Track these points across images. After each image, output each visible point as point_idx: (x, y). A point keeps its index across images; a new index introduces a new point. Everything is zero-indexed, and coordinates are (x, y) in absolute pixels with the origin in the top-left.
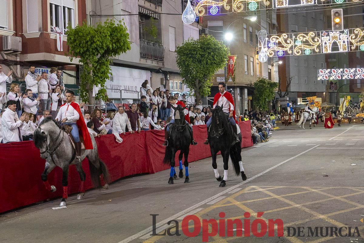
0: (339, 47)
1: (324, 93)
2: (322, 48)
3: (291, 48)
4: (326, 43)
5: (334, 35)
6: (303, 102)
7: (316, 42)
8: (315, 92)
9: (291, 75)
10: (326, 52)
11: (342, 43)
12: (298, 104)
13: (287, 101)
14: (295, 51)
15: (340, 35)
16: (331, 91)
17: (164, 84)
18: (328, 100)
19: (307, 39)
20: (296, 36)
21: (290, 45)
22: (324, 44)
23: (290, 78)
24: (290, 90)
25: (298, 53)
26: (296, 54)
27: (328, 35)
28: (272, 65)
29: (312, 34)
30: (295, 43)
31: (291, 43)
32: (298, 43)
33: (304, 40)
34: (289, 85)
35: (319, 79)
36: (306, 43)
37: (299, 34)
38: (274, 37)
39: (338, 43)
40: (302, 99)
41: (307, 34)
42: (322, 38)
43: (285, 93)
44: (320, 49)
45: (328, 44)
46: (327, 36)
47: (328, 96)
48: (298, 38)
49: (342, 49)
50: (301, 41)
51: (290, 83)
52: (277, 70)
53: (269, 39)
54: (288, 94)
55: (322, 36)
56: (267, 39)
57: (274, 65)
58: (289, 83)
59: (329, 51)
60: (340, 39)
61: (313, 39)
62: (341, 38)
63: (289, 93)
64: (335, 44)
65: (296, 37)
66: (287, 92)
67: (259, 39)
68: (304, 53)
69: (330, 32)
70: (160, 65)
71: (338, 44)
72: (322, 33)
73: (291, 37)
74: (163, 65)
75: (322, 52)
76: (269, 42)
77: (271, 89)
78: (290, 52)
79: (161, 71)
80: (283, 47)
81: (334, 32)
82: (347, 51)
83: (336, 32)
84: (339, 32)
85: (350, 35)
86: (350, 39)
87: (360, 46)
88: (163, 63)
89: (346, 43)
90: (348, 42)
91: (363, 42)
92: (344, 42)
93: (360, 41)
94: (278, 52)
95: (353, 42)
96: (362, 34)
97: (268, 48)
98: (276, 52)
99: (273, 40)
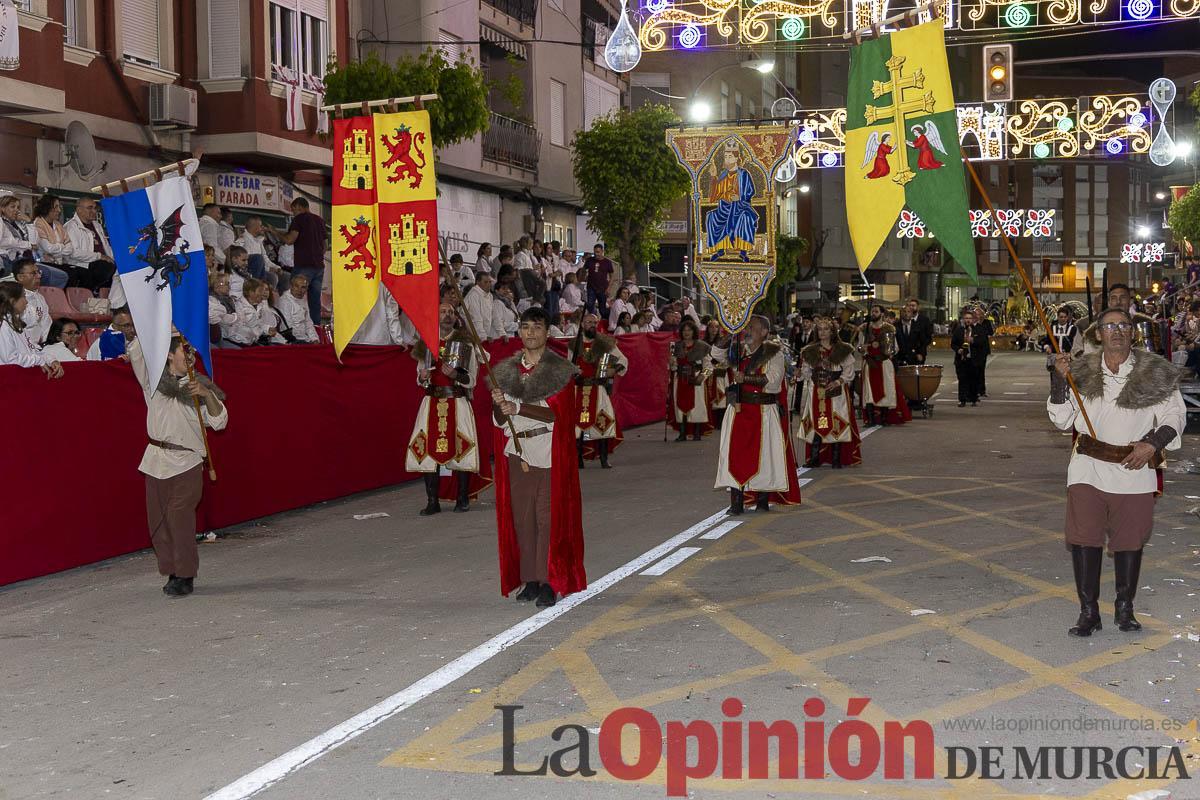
0: (981, 148)
1: (907, 273)
5: (968, 116)
6: (853, 294)
8: (885, 271)
9: (825, 225)
11: (988, 137)
12: (841, 299)
13: (817, 289)
15: (984, 115)
16: (924, 269)
17: (532, 231)
18: (915, 291)
23: (823, 232)
24: (821, 263)
28: (784, 196)
34: (819, 249)
35: (899, 235)
38: (815, 118)
39: (978, 137)
40: (850, 287)
43: (807, 270)
47: (915, 283)
49: (988, 153)
51: (823, 244)
52: (796, 209)
53: (802, 123)
54: (816, 273)
56: (796, 121)
57: (788, 195)
58: (820, 244)
60: (984, 127)
62: (987, 124)
63: (819, 270)
64: (970, 139)
66: (815, 268)
69: (958, 109)
70: (529, 179)
71: (979, 140)
74: (536, 179)
76: (800, 130)
77: (788, 256)
79: (528, 195)
80: (836, 142)
81: (969, 109)
82: (1000, 157)
83: (974, 107)
84: (981, 108)
85: (1008, 118)
86: (1010, 127)
87: (1033, 146)
88: (536, 175)
89: (999, 137)
90: (1003, 134)
91: (1043, 136)
92: (993, 135)
93: (1034, 134)
94: (822, 156)
95: (1018, 134)
96: (1041, 114)
97: (799, 144)
98: (818, 157)
99: (812, 124)
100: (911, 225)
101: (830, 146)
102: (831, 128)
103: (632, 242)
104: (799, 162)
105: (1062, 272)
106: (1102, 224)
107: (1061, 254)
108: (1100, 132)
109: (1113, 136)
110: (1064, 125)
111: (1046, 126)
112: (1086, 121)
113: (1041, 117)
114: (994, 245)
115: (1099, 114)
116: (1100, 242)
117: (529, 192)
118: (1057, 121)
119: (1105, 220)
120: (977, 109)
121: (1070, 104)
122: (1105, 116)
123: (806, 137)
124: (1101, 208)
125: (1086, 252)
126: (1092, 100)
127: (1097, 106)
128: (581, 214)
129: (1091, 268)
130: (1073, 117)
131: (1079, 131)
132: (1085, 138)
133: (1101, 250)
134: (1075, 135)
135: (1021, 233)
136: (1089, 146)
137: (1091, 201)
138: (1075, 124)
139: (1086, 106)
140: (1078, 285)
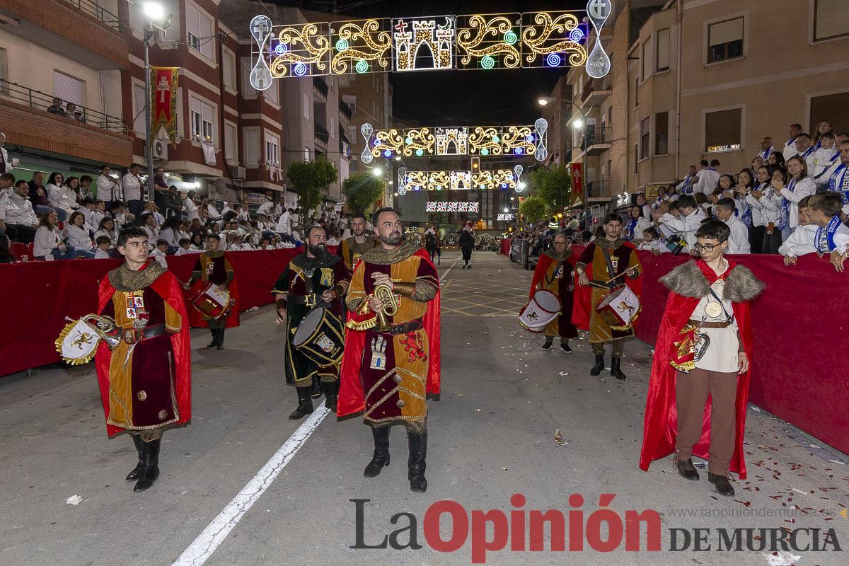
0: (464, 185)
2: (451, 186)
3: (426, 184)
5: (460, 175)
7: (446, 180)
8: (420, 223)
10: (453, 189)
11: (466, 182)
14: (429, 187)
15: (465, 175)
19: (439, 177)
20: (430, 174)
21: (425, 182)
22: (452, 182)
25: (432, 188)
26: (430, 189)
27: (456, 175)
29: (443, 173)
30: (429, 180)
31: (425, 180)
32: (432, 180)
33: (437, 178)
35: (427, 211)
36: (438, 180)
37: (433, 173)
38: (412, 174)
41: (439, 173)
42: (451, 177)
44: (449, 186)
45: (455, 182)
48: (431, 176)
49: (466, 187)
50: (434, 179)
53: (408, 176)
55: (451, 175)
56: (406, 175)
59: (456, 188)
61: (444, 177)
62: (466, 178)
64: (461, 182)
67: (399, 175)
68: (436, 189)
69: (457, 173)
70: (327, 194)
71: (464, 183)
72: (451, 173)
73: (426, 175)
75: (451, 189)
76: (407, 178)
78: (425, 187)
80: (419, 182)
81: (460, 173)
82: (470, 188)
83: (462, 172)
84: (464, 173)
85: (472, 176)
86: (473, 179)
87: (480, 185)
90: (471, 181)
91: (483, 182)
92: (468, 181)
93: (481, 181)
94: (415, 186)
95: (475, 181)
97: (407, 183)
98: (413, 187)
99: (411, 177)
100: (431, 207)
101: (417, 183)
102: (417, 178)
104: (407, 188)
105: (477, 223)
106: (491, 207)
107: (477, 217)
108: (500, 181)
109: (504, 182)
110: (489, 179)
111: (484, 179)
112: (496, 178)
113: (482, 176)
114: (456, 214)
115: (500, 175)
116: (490, 213)
118: (487, 177)
119: (492, 205)
121: (491, 172)
122: (502, 176)
123: (410, 181)
124: (490, 201)
125: (486, 217)
126: (498, 171)
127: (500, 173)
128: (336, 204)
129: (487, 222)
130: (492, 176)
132: (496, 183)
133: (491, 216)
134: (493, 182)
135: (468, 211)
136: (497, 186)
137: (487, 199)
138: (493, 178)
139: (496, 173)
140: (483, 228)
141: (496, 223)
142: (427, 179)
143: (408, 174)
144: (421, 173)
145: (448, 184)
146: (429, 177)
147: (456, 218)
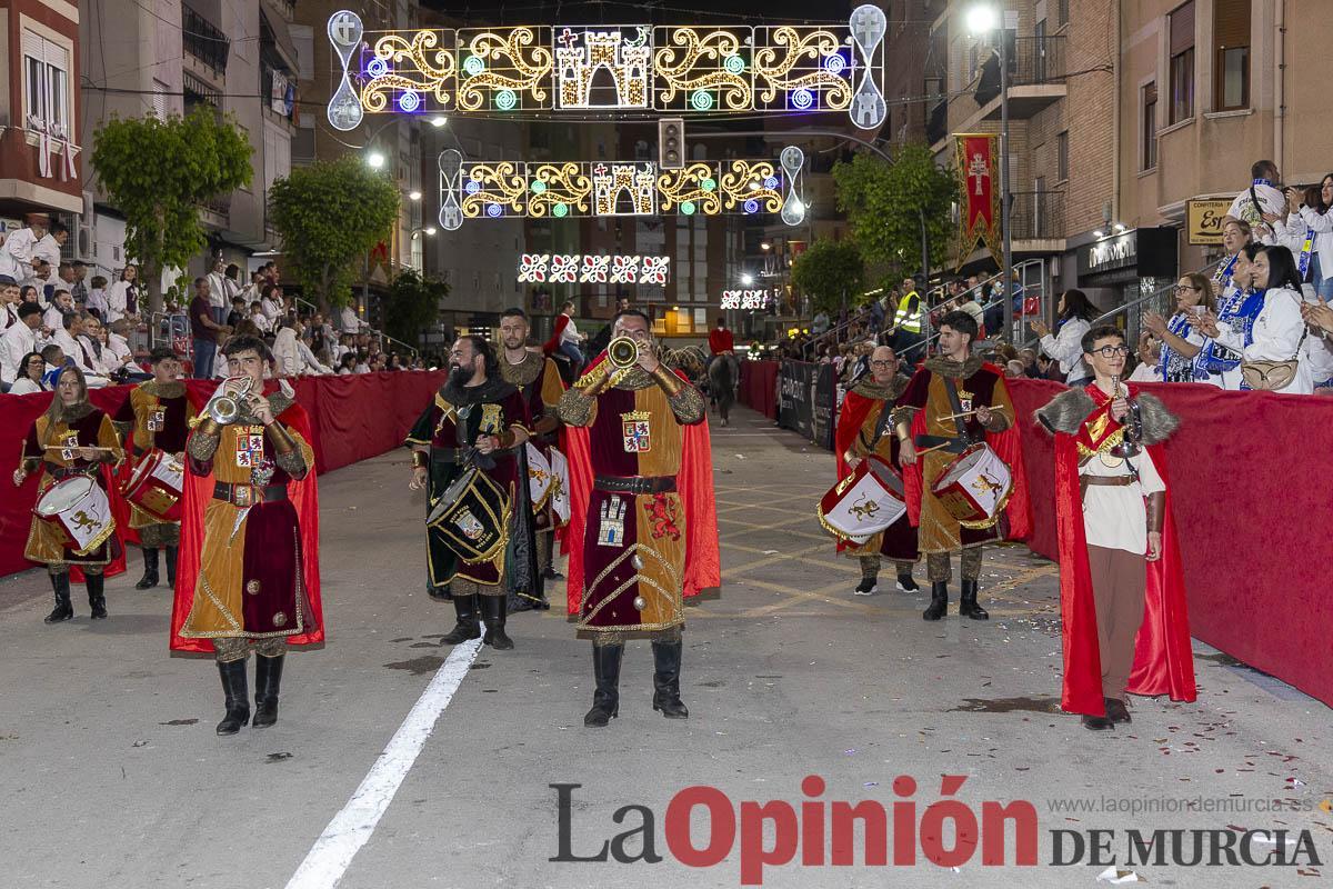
0: (635, 204)
2: (595, 204)
3: (522, 199)
4: (603, 193)
5: (622, 174)
7: (580, 187)
10: (603, 214)
11: (641, 194)
13: (440, 332)
14: (530, 209)
15: (637, 174)
19: (560, 179)
20: (533, 169)
21: (520, 192)
22: (598, 194)
25: (538, 211)
26: (533, 213)
27: (609, 173)
29: (571, 168)
30: (530, 187)
31: (520, 186)
32: (539, 188)
33: (553, 181)
35: (521, 279)
36: (557, 187)
37: (541, 165)
38: (480, 170)
39: (632, 194)
41: (560, 167)
42: (596, 178)
44: (589, 206)
45: (608, 194)
46: (606, 174)
48: (538, 176)
49: (640, 209)
50: (546, 183)
52: (421, 252)
53: (469, 174)
55: (595, 175)
56: (462, 172)
59: (612, 212)
60: (636, 185)
61: (574, 180)
62: (639, 182)
64: (624, 195)
65: (534, 172)
67: (441, 171)
68: (552, 214)
69: (614, 167)
71: (633, 197)
72: (595, 166)
73: (522, 172)
74: (228, 224)
75: (595, 214)
76: (466, 181)
78: (518, 209)
79: (218, 238)
80: (501, 194)
81: (623, 167)
82: (652, 213)
83: (628, 165)
84: (634, 167)
85: (659, 177)
86: (659, 185)
87: (681, 204)
88: (228, 218)
89: (650, 193)
90: (654, 192)
91: (689, 194)
92: (645, 192)
93: (683, 192)
94: (488, 206)
95: (668, 193)
96: (687, 175)
97: (466, 194)
98: (484, 207)
99: (478, 175)
100: (532, 269)
101: (496, 197)
102: (496, 180)
103: (329, 287)
104: (466, 211)
105: (664, 317)
106: (702, 271)
107: (664, 299)
108: (739, 193)
109: (750, 196)
110: (708, 185)
111: (691, 186)
112: (727, 183)
113: (687, 177)
114: (603, 290)
115: (738, 177)
116: (700, 287)
117: (219, 235)
118: (701, 181)
119: (705, 266)
120: (631, 167)
121: (713, 166)
122: (743, 179)
123: (473, 188)
124: (700, 254)
125: (687, 298)
126: (732, 163)
127: (737, 170)
128: (251, 256)
129: (692, 314)
130: (715, 178)
131: (721, 192)
132: (726, 197)
133: (701, 297)
134: (717, 195)
135: (638, 280)
136: (729, 205)
137: (691, 249)
138: (717, 185)
139: (727, 169)
140: (680, 330)
141: (717, 316)
142: (525, 185)
143: (468, 168)
144: (507, 167)
145: (586, 199)
146: (532, 180)
147: (602, 301)
